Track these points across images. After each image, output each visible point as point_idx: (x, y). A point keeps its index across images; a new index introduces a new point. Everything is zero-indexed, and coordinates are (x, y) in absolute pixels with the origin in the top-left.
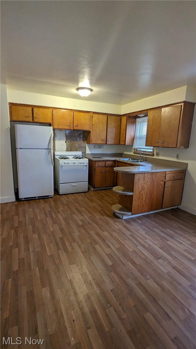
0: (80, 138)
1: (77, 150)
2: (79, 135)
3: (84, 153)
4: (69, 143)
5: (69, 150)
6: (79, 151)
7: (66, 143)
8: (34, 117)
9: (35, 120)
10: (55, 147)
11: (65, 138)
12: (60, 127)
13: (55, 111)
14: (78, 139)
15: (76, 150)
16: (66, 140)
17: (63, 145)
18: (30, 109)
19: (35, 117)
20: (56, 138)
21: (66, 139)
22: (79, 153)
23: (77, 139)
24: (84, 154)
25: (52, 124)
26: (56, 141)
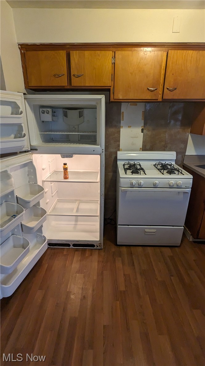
0: (176, 120)
1: (167, 147)
2: (176, 113)
3: (181, 153)
4: (149, 133)
5: (148, 147)
6: (170, 150)
7: (142, 132)
8: (72, 74)
9: (76, 83)
10: (120, 142)
11: (143, 121)
12: (131, 96)
13: (120, 54)
14: (172, 122)
15: (164, 148)
16: (144, 126)
17: (136, 137)
18: (63, 53)
19: (74, 75)
20: (122, 122)
21: (144, 124)
22: (170, 156)
23: (170, 122)
24: (180, 156)
25: (112, 88)
26: (121, 129)
